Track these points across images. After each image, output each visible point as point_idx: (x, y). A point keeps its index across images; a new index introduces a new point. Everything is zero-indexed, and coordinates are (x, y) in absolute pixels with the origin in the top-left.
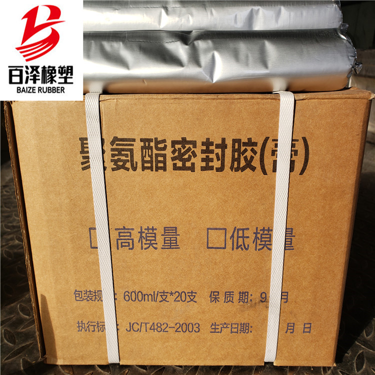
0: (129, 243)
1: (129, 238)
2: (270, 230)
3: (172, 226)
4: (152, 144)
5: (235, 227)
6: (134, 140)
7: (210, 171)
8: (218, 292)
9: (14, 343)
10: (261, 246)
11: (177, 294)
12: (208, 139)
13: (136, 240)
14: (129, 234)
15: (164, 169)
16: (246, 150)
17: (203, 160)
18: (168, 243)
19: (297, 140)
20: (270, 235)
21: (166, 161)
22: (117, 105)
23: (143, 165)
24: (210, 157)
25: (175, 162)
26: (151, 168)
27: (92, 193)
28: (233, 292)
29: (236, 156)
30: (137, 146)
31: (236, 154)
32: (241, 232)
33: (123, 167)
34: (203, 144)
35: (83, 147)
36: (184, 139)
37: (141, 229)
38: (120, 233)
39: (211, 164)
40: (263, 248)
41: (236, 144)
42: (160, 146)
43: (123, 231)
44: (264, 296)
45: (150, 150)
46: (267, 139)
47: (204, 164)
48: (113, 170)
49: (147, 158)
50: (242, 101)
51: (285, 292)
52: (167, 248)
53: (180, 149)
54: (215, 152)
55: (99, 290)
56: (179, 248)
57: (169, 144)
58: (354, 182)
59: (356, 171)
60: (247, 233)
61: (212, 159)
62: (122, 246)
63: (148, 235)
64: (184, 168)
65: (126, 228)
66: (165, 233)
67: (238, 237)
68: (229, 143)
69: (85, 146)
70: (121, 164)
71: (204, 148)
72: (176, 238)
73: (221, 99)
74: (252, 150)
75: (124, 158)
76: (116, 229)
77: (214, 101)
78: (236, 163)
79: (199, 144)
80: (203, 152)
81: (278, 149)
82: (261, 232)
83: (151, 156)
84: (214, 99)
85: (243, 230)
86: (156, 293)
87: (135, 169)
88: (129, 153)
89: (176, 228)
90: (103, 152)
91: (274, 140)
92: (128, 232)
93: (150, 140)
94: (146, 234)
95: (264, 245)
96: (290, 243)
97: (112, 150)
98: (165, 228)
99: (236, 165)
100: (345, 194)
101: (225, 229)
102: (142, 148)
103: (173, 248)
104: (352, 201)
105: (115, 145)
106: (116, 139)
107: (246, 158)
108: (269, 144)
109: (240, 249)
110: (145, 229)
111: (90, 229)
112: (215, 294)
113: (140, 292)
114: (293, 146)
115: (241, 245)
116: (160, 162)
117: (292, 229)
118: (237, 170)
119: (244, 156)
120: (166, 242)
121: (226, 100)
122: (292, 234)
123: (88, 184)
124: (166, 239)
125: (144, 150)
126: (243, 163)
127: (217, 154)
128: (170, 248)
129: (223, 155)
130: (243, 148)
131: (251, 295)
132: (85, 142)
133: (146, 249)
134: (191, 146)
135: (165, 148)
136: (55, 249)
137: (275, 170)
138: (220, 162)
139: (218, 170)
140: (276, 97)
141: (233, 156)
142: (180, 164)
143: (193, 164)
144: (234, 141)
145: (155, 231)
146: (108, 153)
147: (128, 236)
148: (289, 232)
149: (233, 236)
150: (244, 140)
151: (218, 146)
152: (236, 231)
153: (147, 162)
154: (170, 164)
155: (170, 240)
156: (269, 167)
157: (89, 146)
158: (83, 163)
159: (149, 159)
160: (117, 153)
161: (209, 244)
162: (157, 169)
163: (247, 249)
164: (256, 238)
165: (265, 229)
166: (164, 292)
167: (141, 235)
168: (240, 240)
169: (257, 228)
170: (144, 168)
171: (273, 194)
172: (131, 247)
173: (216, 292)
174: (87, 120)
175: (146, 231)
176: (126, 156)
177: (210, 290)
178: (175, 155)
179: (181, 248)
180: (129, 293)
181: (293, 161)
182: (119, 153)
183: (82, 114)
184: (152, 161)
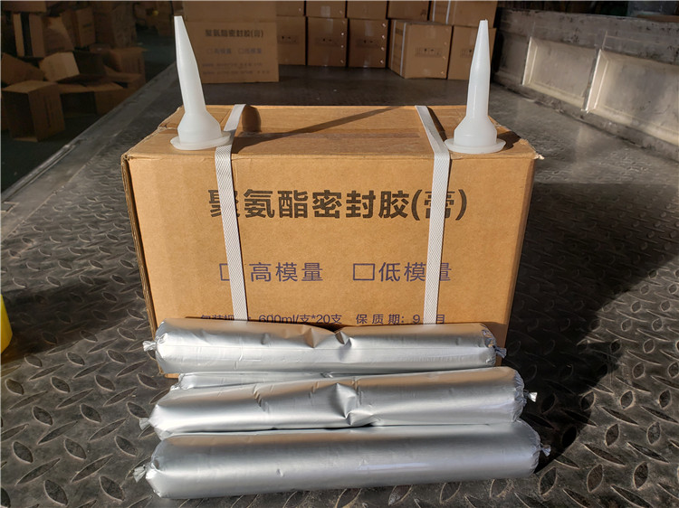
0: (265, 276)
1: (265, 272)
3: (314, 262)
4: (292, 196)
5: (385, 263)
6: (271, 192)
7: (357, 218)
8: (365, 316)
12: (354, 192)
13: (273, 273)
15: (305, 216)
16: (396, 201)
17: (349, 208)
18: (309, 276)
19: (454, 193)
20: (424, 269)
21: (306, 209)
22: (251, 164)
24: (356, 206)
25: (317, 210)
26: (290, 215)
27: (223, 235)
28: (383, 315)
29: (386, 206)
30: (275, 197)
31: (386, 203)
32: (391, 268)
33: (258, 214)
34: (349, 195)
36: (327, 191)
37: (279, 265)
38: (254, 268)
39: (357, 212)
40: (416, 279)
41: (386, 196)
42: (300, 197)
43: (258, 266)
44: (417, 318)
45: (289, 201)
46: (419, 192)
47: (349, 212)
48: (248, 216)
51: (442, 315)
52: (308, 280)
53: (322, 200)
54: (362, 202)
55: (230, 314)
57: (310, 195)
60: (397, 267)
61: (359, 207)
62: (257, 278)
63: (287, 269)
64: (327, 215)
65: (262, 263)
66: (306, 267)
67: (388, 271)
68: (378, 195)
69: (215, 197)
70: (256, 211)
71: (350, 199)
72: (318, 271)
73: (368, 159)
74: (403, 201)
75: (259, 207)
76: (250, 265)
77: (361, 161)
78: (385, 211)
79: (344, 195)
80: (348, 202)
81: (432, 199)
82: (414, 266)
83: (290, 206)
84: (361, 159)
85: (393, 265)
86: (296, 316)
87: (271, 216)
88: (265, 203)
89: (318, 264)
90: (236, 202)
91: (427, 193)
92: (264, 267)
93: (288, 192)
94: (285, 268)
95: (417, 277)
96: (445, 275)
97: (247, 200)
98: (305, 264)
100: (508, 235)
101: (374, 265)
102: (280, 199)
103: (315, 280)
105: (249, 196)
106: (250, 191)
107: (396, 207)
108: (422, 196)
109: (390, 280)
111: (221, 264)
112: (362, 316)
114: (448, 196)
115: (391, 277)
116: (300, 210)
117: (448, 263)
118: (386, 216)
119: (395, 205)
120: (307, 275)
121: (373, 160)
122: (447, 267)
124: (307, 273)
125: (282, 201)
126: (393, 211)
127: (365, 204)
128: (312, 280)
130: (393, 199)
131: (403, 317)
132: (215, 193)
133: (284, 280)
134: (335, 197)
135: (306, 198)
137: (428, 216)
138: (367, 210)
139: (365, 216)
140: (430, 158)
141: (382, 205)
142: (323, 212)
143: (338, 212)
144: (383, 193)
145: (294, 266)
146: (242, 204)
147: (265, 270)
149: (382, 270)
150: (395, 192)
151: (365, 197)
153: (286, 210)
154: (311, 211)
155: (312, 274)
156: (421, 214)
157: (220, 197)
158: (212, 211)
159: (288, 207)
160: (251, 202)
161: (356, 276)
162: (297, 216)
163: (397, 280)
164: (408, 271)
165: (418, 263)
166: (305, 316)
167: (279, 269)
168: (391, 273)
169: (409, 263)
170: (281, 215)
171: (426, 235)
172: (268, 278)
174: (218, 176)
175: (285, 266)
176: (263, 205)
177: (357, 314)
178: (317, 205)
179: (324, 280)
180: (265, 317)
181: (449, 209)
182: (255, 202)
183: (212, 171)
184: (291, 209)
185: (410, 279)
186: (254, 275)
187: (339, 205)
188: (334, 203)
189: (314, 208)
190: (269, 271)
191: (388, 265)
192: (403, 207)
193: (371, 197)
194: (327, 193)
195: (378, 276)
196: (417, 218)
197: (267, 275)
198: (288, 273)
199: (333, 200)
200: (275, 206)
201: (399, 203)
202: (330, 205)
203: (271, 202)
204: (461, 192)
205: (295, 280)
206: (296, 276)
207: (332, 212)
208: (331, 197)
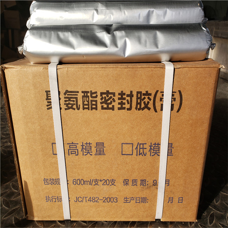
0: (75, 152)
1: (75, 149)
2: (159, 144)
3: (101, 142)
4: (89, 94)
5: (138, 143)
6: (78, 92)
7: (123, 110)
8: (128, 180)
9: (9, 207)
10: (154, 154)
11: (104, 181)
12: (122, 91)
13: (80, 150)
14: (75, 147)
15: (96, 109)
16: (144, 98)
17: (119, 104)
18: (99, 152)
19: (176, 92)
20: (159, 147)
21: (97, 104)
22: (67, 71)
23: (83, 107)
24: (123, 102)
25: (102, 105)
26: (88, 108)
27: (53, 123)
28: (137, 180)
29: (139, 102)
30: (80, 96)
31: (139, 100)
32: (141, 146)
33: (72, 108)
34: (119, 94)
35: (47, 96)
36: (108, 91)
37: (83, 144)
38: (70, 146)
39: (124, 106)
40: (155, 154)
41: (139, 95)
42: (93, 95)
43: (72, 145)
44: (155, 182)
45: (87, 98)
46: (157, 91)
47: (120, 106)
48: (66, 109)
49: (86, 103)
50: (142, 69)
51: (168, 180)
52: (98, 155)
53: (105, 97)
54: (126, 99)
55: (58, 178)
56: (105, 155)
57: (99, 94)
58: (209, 116)
59: (210, 110)
60: (145, 146)
61: (125, 103)
62: (71, 154)
63: (86, 147)
64: (108, 108)
65: (74, 143)
66: (97, 146)
67: (140, 148)
68: (135, 93)
69: (49, 95)
70: (70, 106)
71: (120, 96)
72: (103, 149)
73: (130, 68)
74: (149, 98)
75: (72, 102)
76: (68, 144)
77: (126, 69)
78: (139, 106)
79: (117, 94)
80: (119, 99)
81: (164, 97)
82: (154, 146)
83: (88, 102)
84: (126, 68)
85: (143, 144)
86: (92, 180)
87: (78, 109)
88: (75, 99)
89: (103, 143)
90: (60, 99)
91: (161, 92)
92: (75, 146)
93: (87, 92)
94: (86, 146)
95: (156, 153)
96: (170, 152)
97: (65, 98)
98: (97, 143)
99: (139, 107)
100: (204, 123)
101: (132, 144)
102: (83, 97)
103: (102, 155)
104: (208, 128)
105: (67, 95)
106: (67, 91)
107: (144, 103)
108: (158, 95)
109: (141, 155)
110: (85, 144)
111: (52, 144)
112: (126, 181)
113: (82, 179)
114: (173, 95)
115: (142, 153)
116: (94, 105)
117: (172, 144)
118: (139, 109)
119: (144, 101)
120: (97, 151)
121: (132, 69)
122: (172, 146)
123: (51, 118)
124: (97, 149)
125: (84, 98)
126: (143, 106)
127: (128, 100)
128: (100, 155)
129: (131, 101)
130: (143, 97)
131: (148, 182)
132: (48, 93)
133: (85, 155)
134: (112, 96)
135: (96, 97)
136: (32, 155)
137: (162, 110)
138: (129, 105)
139: (128, 109)
140: (163, 67)
141: (137, 101)
142: (105, 106)
143: (113, 106)
144: (138, 93)
145: (91, 145)
146: (63, 100)
147: (75, 148)
148: (170, 145)
149: (137, 148)
150: (144, 92)
151: (128, 96)
152: (139, 145)
153: (86, 105)
154: (99, 106)
155: (100, 150)
156: (158, 108)
157: (51, 95)
158: (47, 106)
159: (87, 103)
160: (68, 99)
161: (123, 152)
162: (92, 109)
163: (145, 155)
164: (151, 149)
165: (156, 144)
166: (96, 180)
167: (83, 147)
168: (141, 150)
169: (151, 143)
170: (84, 109)
171: (161, 123)
172: (77, 154)
173: (127, 180)
174: (50, 80)
175: (86, 145)
176: (74, 101)
177: (123, 179)
178: (102, 101)
179: (106, 155)
180: (76, 180)
181: (173, 104)
182: (70, 99)
183: (46, 77)
184: (89, 104)
185: (152, 155)
186: (70, 151)
187: (114, 101)
188: (111, 100)
189: (101, 103)
190: (77, 149)
192: (148, 102)
193: (131, 95)
194: (108, 93)
195: (135, 151)
196: (156, 111)
198: (87, 150)
200: (80, 102)
201: (146, 100)
202: (109, 102)
203: (78, 99)
204: (180, 92)
205: (91, 155)
206: (92, 152)
207: (110, 106)
208: (110, 96)
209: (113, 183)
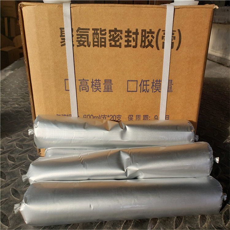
1: (86, 85)
2: (160, 81)
3: (109, 79)
4: (99, 32)
5: (142, 80)
6: (89, 29)
7: (130, 48)
8: (133, 116)
9: (22, 148)
11: (111, 116)
12: (129, 29)
13: (90, 86)
14: (86, 83)
15: (105, 46)
16: (148, 36)
17: (126, 41)
18: (107, 89)
19: (175, 31)
20: (160, 84)
21: (106, 41)
22: (80, 9)
23: (93, 44)
24: (130, 39)
25: (110, 42)
26: (98, 46)
27: (66, 59)
28: (140, 115)
29: (143, 39)
30: (91, 32)
31: (143, 38)
32: (145, 82)
33: (83, 45)
34: (126, 32)
35: (62, 33)
36: (116, 29)
37: (93, 81)
38: (81, 82)
39: (130, 44)
40: (156, 91)
41: (144, 32)
42: (103, 33)
43: (83, 81)
44: (156, 117)
45: (97, 35)
46: (160, 30)
47: (126, 44)
48: (78, 46)
49: (96, 40)
50: (146, 8)
51: (168, 116)
52: (106, 91)
53: (113, 35)
54: (132, 37)
55: (70, 114)
56: (112, 91)
57: (107, 32)
58: (204, 55)
59: (205, 49)
60: (148, 83)
61: (131, 41)
62: (82, 90)
63: (96, 84)
64: (115, 46)
65: (85, 79)
66: (105, 83)
67: (144, 85)
68: (140, 31)
70: (82, 43)
71: (126, 34)
72: (111, 86)
73: (135, 7)
74: (152, 36)
75: (83, 39)
76: (79, 80)
77: (132, 8)
78: (143, 43)
79: (124, 32)
80: (126, 36)
81: (165, 36)
82: (156, 82)
83: (98, 39)
84: (132, 7)
85: (146, 81)
86: (100, 116)
87: (89, 46)
88: (86, 37)
89: (111, 80)
90: (73, 36)
91: (163, 31)
92: (85, 82)
93: (97, 30)
94: (95, 83)
95: (157, 89)
96: (170, 88)
97: (77, 35)
98: (105, 80)
99: (143, 45)
100: (200, 61)
101: (137, 81)
102: (93, 34)
103: (109, 92)
104: (203, 66)
105: (79, 32)
106: (79, 29)
107: (148, 40)
109: (144, 92)
110: (95, 81)
111: (65, 80)
113: (92, 115)
114: (173, 34)
115: (145, 90)
116: (103, 42)
117: (172, 80)
118: (144, 47)
119: (148, 39)
120: (106, 88)
121: (138, 8)
122: (171, 83)
123: (64, 54)
124: (106, 86)
125: (94, 35)
126: (147, 43)
127: (133, 38)
128: (108, 91)
129: (137, 39)
130: (147, 35)
131: (150, 117)
132: (63, 30)
133: (95, 91)
134: (119, 33)
135: (105, 34)
136: (46, 92)
137: (163, 48)
138: (135, 42)
139: (134, 47)
140: (164, 7)
141: (142, 39)
142: (113, 43)
143: (120, 43)
144: (143, 31)
145: (100, 82)
146: (75, 37)
147: (86, 84)
148: (170, 82)
149: (141, 85)
150: (148, 30)
151: (134, 33)
153: (96, 42)
154: (108, 43)
155: (108, 87)
156: (160, 46)
157: (65, 32)
158: (61, 42)
159: (97, 40)
160: (80, 36)
161: (128, 89)
162: (101, 46)
163: (148, 92)
164: (153, 85)
165: (158, 80)
166: (104, 116)
167: (93, 83)
168: (145, 87)
169: (153, 80)
170: (94, 46)
171: (162, 60)
172: (87, 90)
173: (131, 115)
174: (64, 18)
175: (95, 82)
177: (129, 114)
178: (111, 38)
180: (86, 116)
181: (173, 43)
183: (61, 14)
184: (99, 42)
185: (154, 91)
186: (81, 87)
187: (121, 38)
188: (119, 37)
189: (110, 40)
190: (88, 85)
191: (144, 81)
192: (152, 40)
193: (136, 33)
194: (116, 30)
195: (139, 88)
196: (158, 49)
197: (87, 87)
198: (97, 87)
199: (118, 35)
200: (91, 39)
201: (150, 38)
202: (117, 39)
203: (89, 36)
204: (179, 31)
205: (100, 91)
206: (101, 89)
207: (118, 43)
208: (117, 33)
209: (119, 118)
